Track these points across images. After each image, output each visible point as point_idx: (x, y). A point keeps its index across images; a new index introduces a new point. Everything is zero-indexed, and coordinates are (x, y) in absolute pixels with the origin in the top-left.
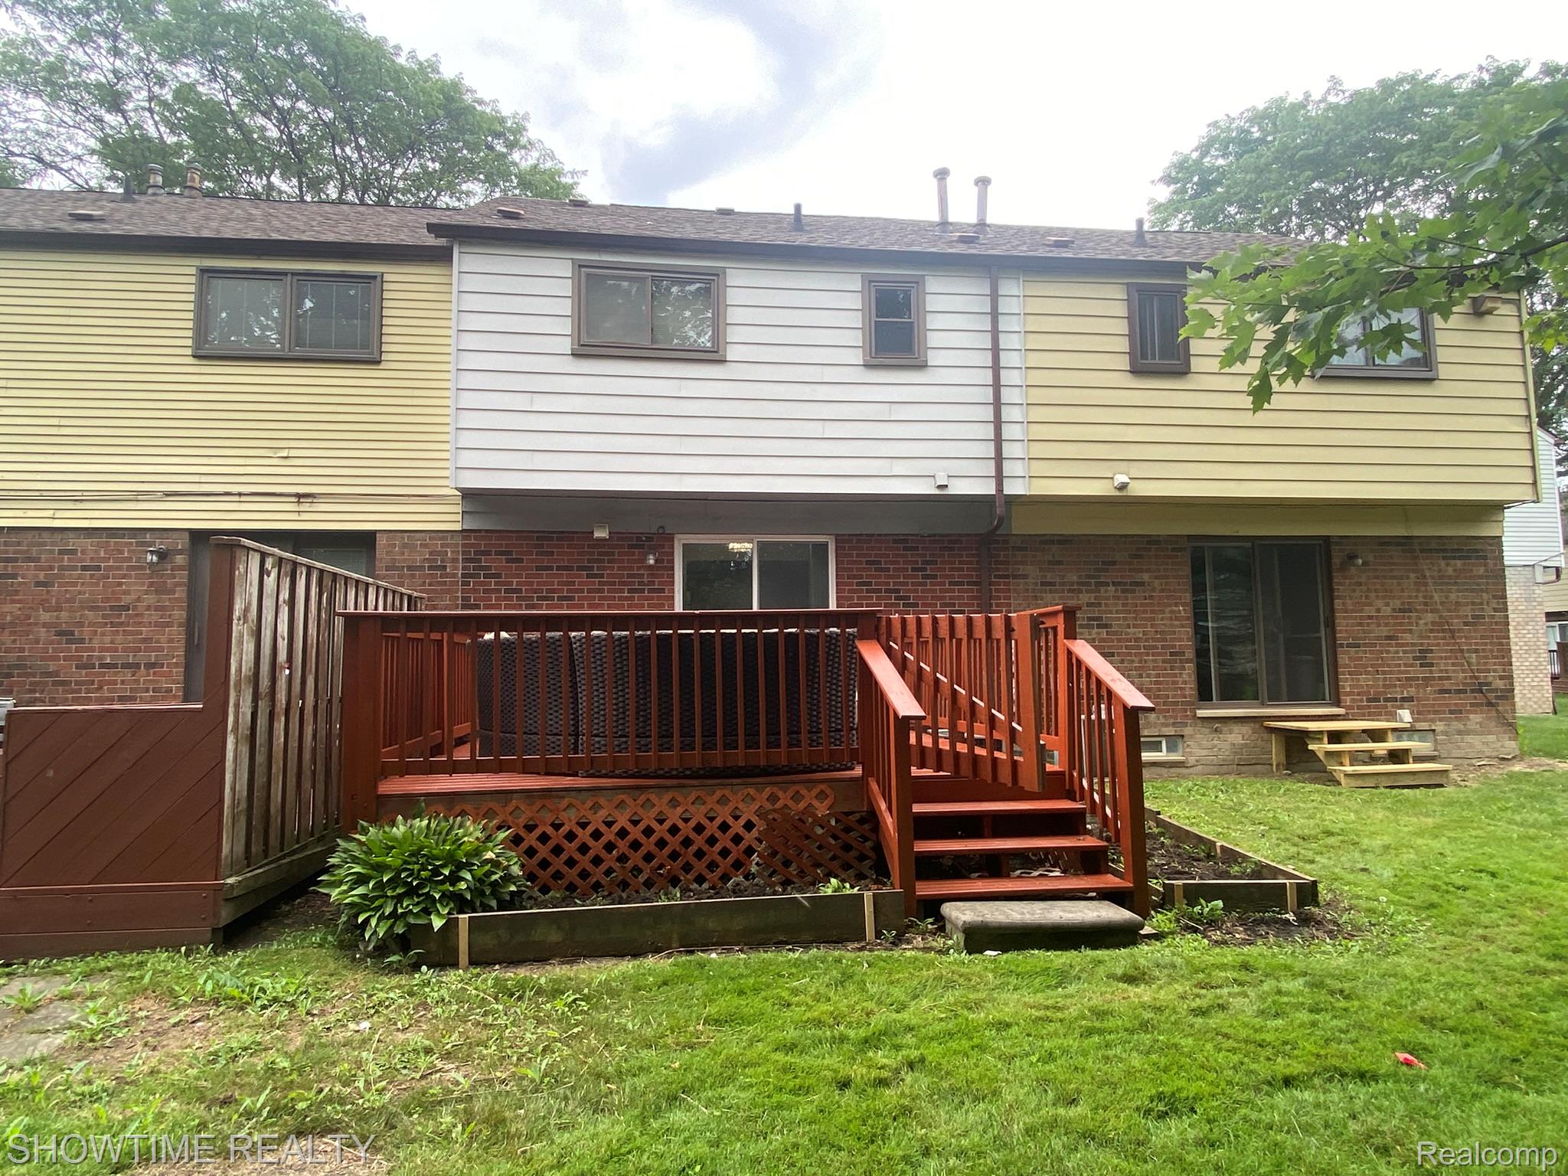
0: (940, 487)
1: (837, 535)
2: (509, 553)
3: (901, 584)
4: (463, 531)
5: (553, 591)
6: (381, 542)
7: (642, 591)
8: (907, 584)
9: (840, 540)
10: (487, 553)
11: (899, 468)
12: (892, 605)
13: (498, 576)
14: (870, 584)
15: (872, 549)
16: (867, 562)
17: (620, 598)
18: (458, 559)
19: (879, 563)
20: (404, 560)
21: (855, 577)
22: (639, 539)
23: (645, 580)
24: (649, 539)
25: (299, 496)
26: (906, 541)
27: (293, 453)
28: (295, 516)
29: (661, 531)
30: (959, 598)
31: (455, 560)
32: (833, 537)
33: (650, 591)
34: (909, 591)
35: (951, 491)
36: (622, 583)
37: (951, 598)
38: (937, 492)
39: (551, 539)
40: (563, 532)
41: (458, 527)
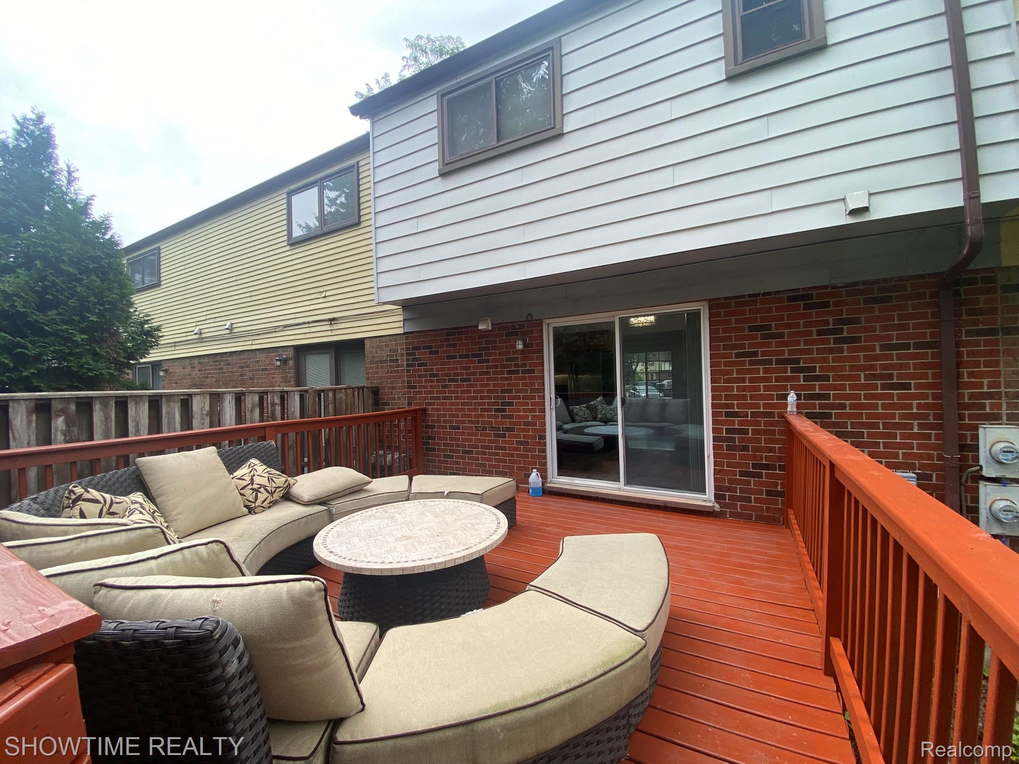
0: (854, 212)
1: (710, 300)
2: (430, 347)
3: (803, 352)
4: (405, 333)
5: (457, 374)
6: (367, 345)
7: (517, 372)
8: (810, 352)
9: (715, 306)
10: (418, 348)
11: (781, 200)
12: (787, 379)
13: (424, 365)
14: (755, 354)
15: (758, 311)
16: (751, 329)
17: (502, 379)
18: (403, 354)
19: (769, 327)
20: (378, 357)
21: (735, 347)
22: (514, 327)
23: (520, 363)
24: (522, 326)
25: (331, 320)
26: (808, 297)
27: (328, 293)
28: (329, 333)
29: (529, 318)
30: (900, 367)
31: (402, 355)
32: (706, 304)
33: (524, 372)
34: (813, 360)
35: (875, 215)
36: (503, 366)
37: (884, 367)
38: (850, 220)
39: (454, 334)
40: (462, 328)
41: (401, 331)
